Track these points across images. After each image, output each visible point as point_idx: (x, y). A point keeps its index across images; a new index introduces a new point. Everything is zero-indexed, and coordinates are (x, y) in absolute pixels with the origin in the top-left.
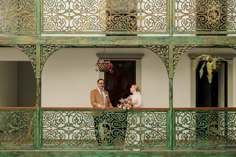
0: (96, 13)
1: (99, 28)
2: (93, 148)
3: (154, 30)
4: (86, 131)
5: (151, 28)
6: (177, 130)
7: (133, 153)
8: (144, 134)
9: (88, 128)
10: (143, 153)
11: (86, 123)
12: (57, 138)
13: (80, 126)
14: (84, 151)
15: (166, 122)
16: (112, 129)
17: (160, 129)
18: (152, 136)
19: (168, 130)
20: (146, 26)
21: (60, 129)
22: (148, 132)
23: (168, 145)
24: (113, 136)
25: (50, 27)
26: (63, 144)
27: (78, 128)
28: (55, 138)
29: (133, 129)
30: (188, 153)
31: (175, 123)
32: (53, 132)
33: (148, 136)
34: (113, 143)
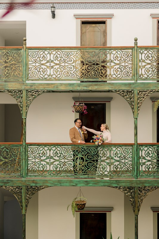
0: (72, 63)
1: (75, 76)
2: (70, 177)
3: (122, 77)
4: (64, 163)
5: (119, 76)
6: (141, 162)
7: (104, 181)
8: (113, 166)
9: (66, 161)
10: (112, 181)
11: (65, 156)
12: (40, 168)
13: (59, 158)
14: (62, 180)
15: (131, 155)
16: (86, 161)
17: (126, 161)
18: (120, 167)
19: (134, 161)
20: (114, 74)
21: (43, 161)
22: (117, 163)
23: (133, 174)
24: (87, 167)
25: (34, 75)
26: (45, 173)
27: (58, 161)
28: (38, 169)
29: (103, 161)
30: (150, 182)
31: (139, 156)
32: (36, 164)
33: (117, 167)
34: (87, 173)
